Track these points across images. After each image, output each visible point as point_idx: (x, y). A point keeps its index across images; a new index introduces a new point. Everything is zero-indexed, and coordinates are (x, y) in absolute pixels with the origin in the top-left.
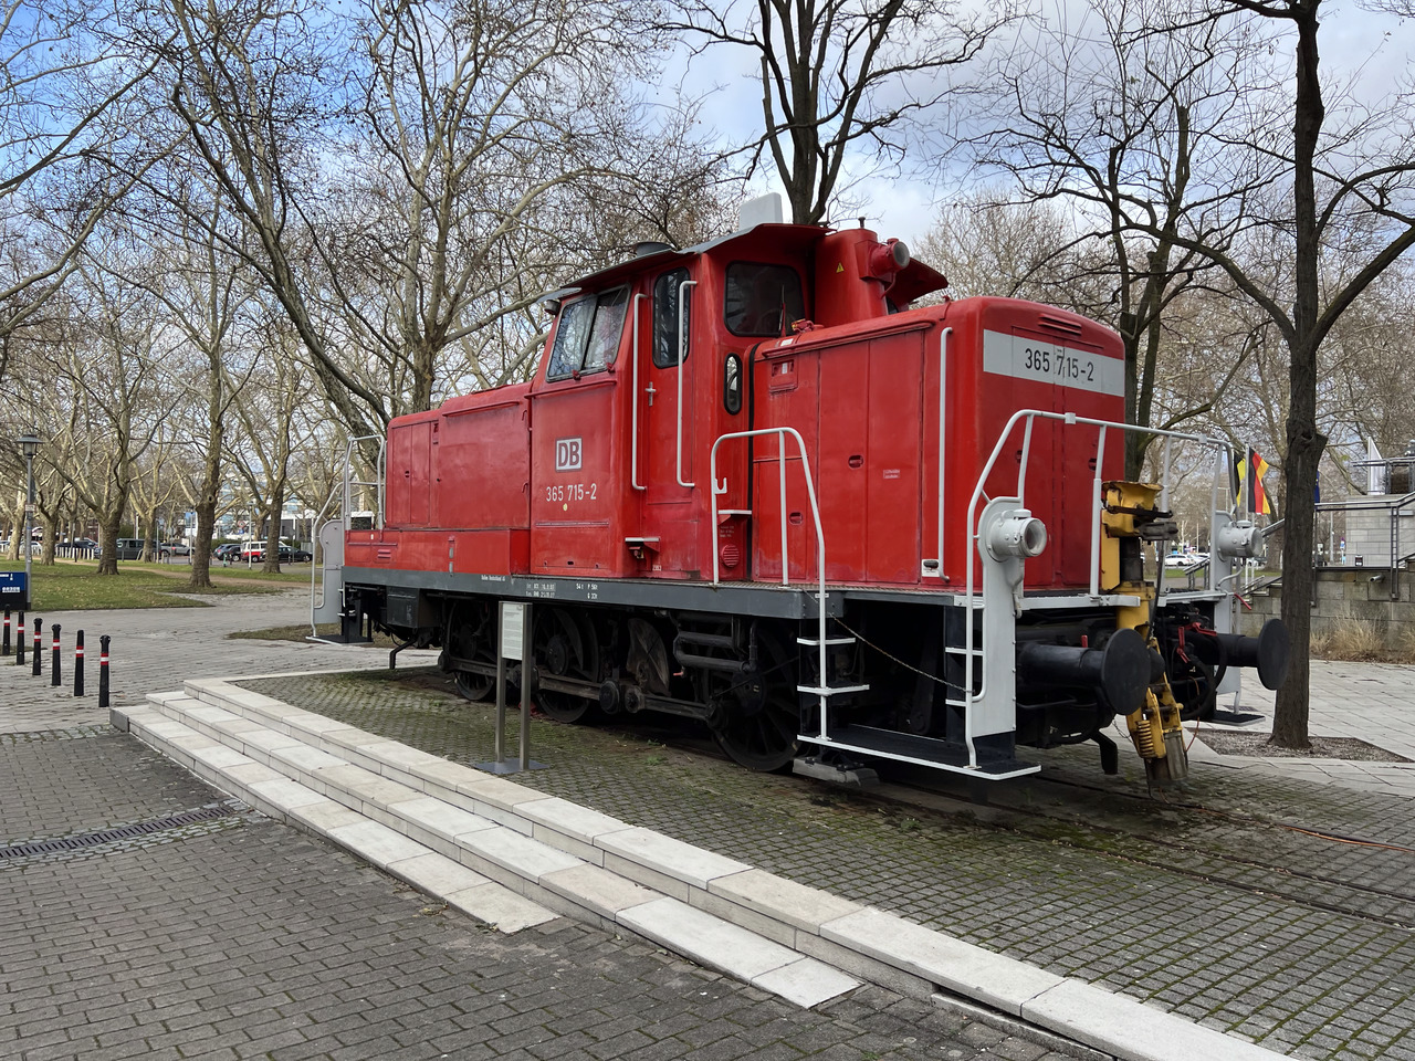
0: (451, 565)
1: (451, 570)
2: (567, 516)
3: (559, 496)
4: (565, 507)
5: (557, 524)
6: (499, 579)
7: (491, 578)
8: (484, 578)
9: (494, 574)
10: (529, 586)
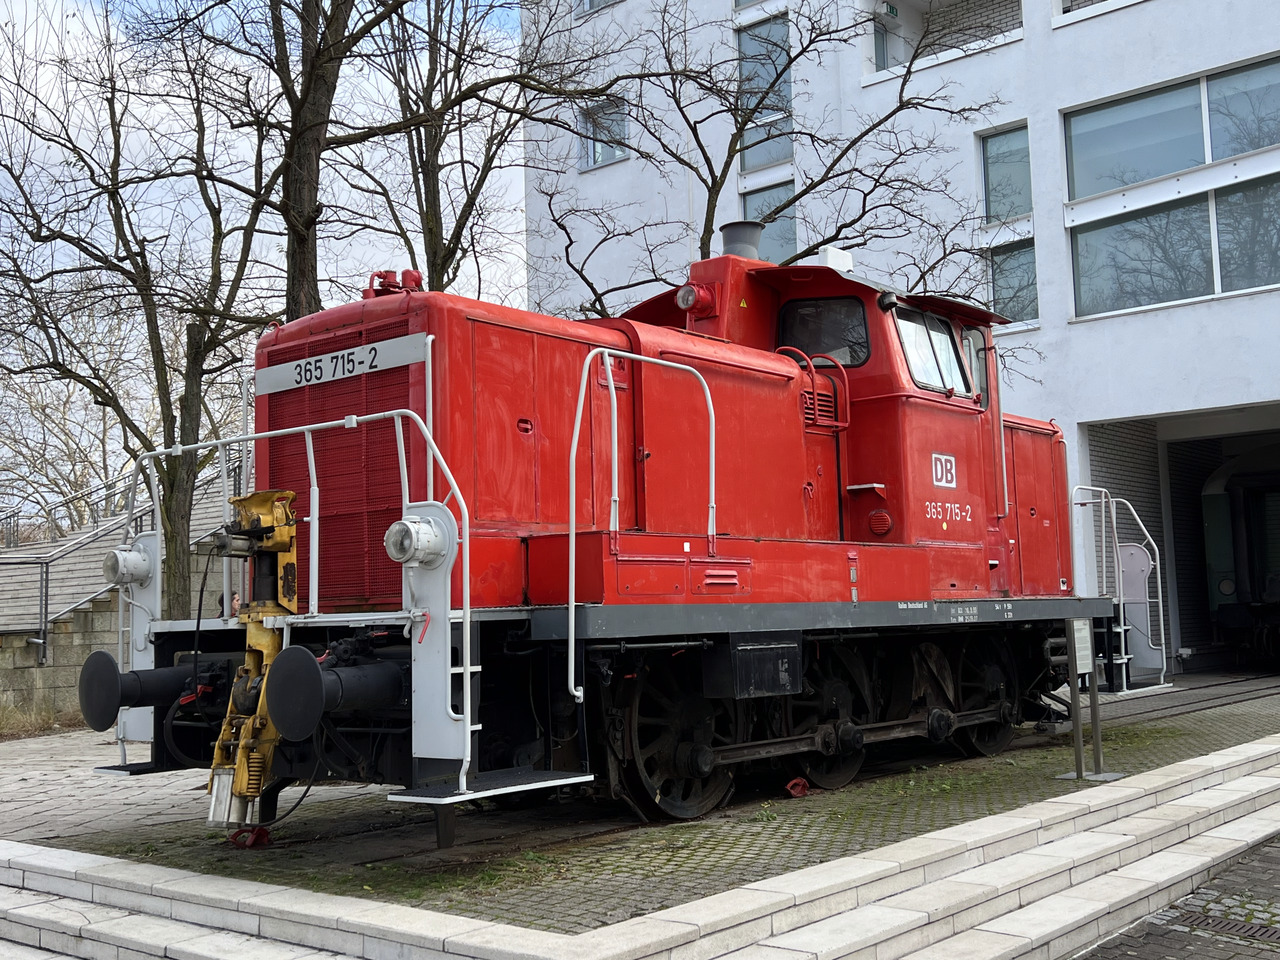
0: (854, 592)
1: (855, 598)
2: (947, 536)
3: (938, 513)
4: (945, 526)
5: (937, 544)
6: (920, 606)
7: (911, 606)
8: (902, 606)
9: (913, 601)
10: (953, 611)
